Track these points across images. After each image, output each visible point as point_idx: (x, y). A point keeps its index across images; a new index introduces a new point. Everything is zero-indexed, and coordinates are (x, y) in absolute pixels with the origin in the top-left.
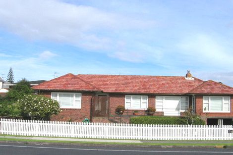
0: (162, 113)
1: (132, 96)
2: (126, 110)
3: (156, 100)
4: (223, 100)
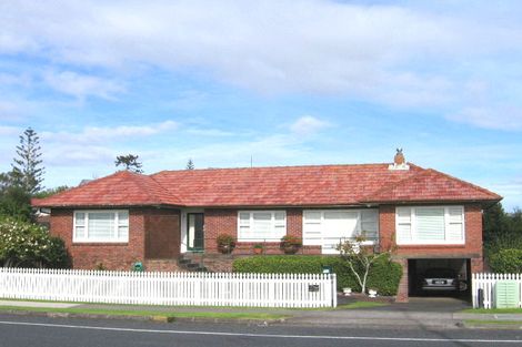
0: (319, 248)
1: (252, 213)
2: (240, 244)
3: (305, 220)
4: (447, 215)
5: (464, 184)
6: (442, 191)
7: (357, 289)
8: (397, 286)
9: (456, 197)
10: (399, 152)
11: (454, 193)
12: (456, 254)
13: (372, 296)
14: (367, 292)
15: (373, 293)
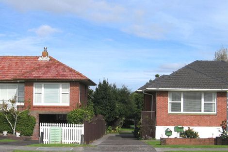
4: (61, 88)
5: (71, 70)
6: (58, 74)
7: (11, 132)
8: (33, 130)
9: (64, 78)
10: (45, 49)
11: (64, 75)
12: (64, 112)
13: (18, 136)
14: (15, 133)
15: (18, 134)
